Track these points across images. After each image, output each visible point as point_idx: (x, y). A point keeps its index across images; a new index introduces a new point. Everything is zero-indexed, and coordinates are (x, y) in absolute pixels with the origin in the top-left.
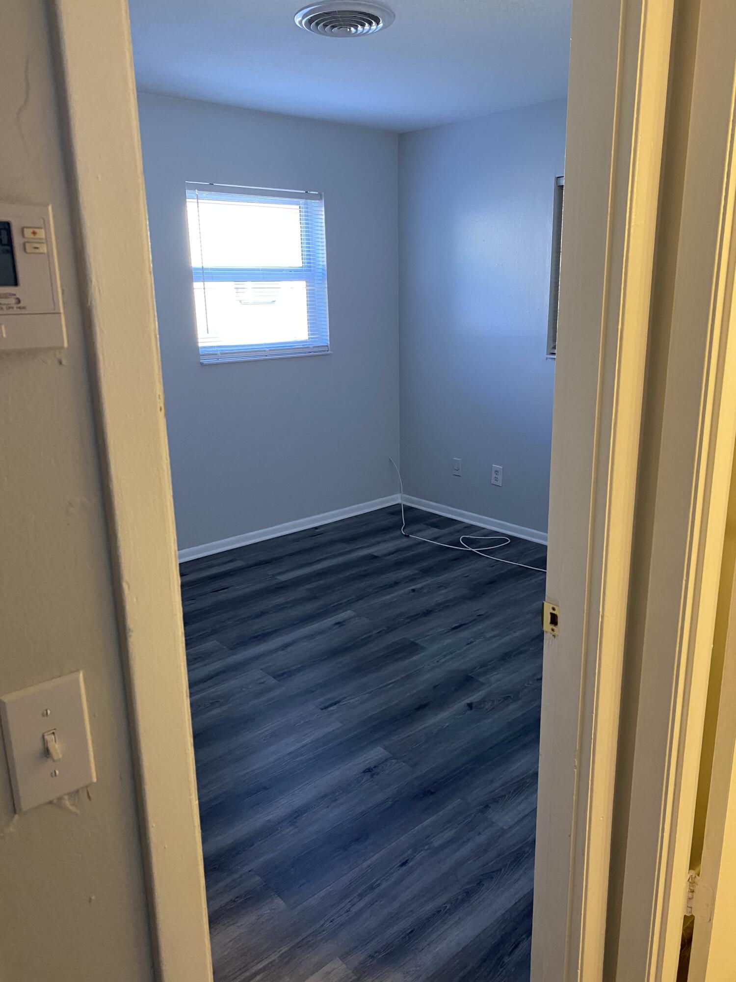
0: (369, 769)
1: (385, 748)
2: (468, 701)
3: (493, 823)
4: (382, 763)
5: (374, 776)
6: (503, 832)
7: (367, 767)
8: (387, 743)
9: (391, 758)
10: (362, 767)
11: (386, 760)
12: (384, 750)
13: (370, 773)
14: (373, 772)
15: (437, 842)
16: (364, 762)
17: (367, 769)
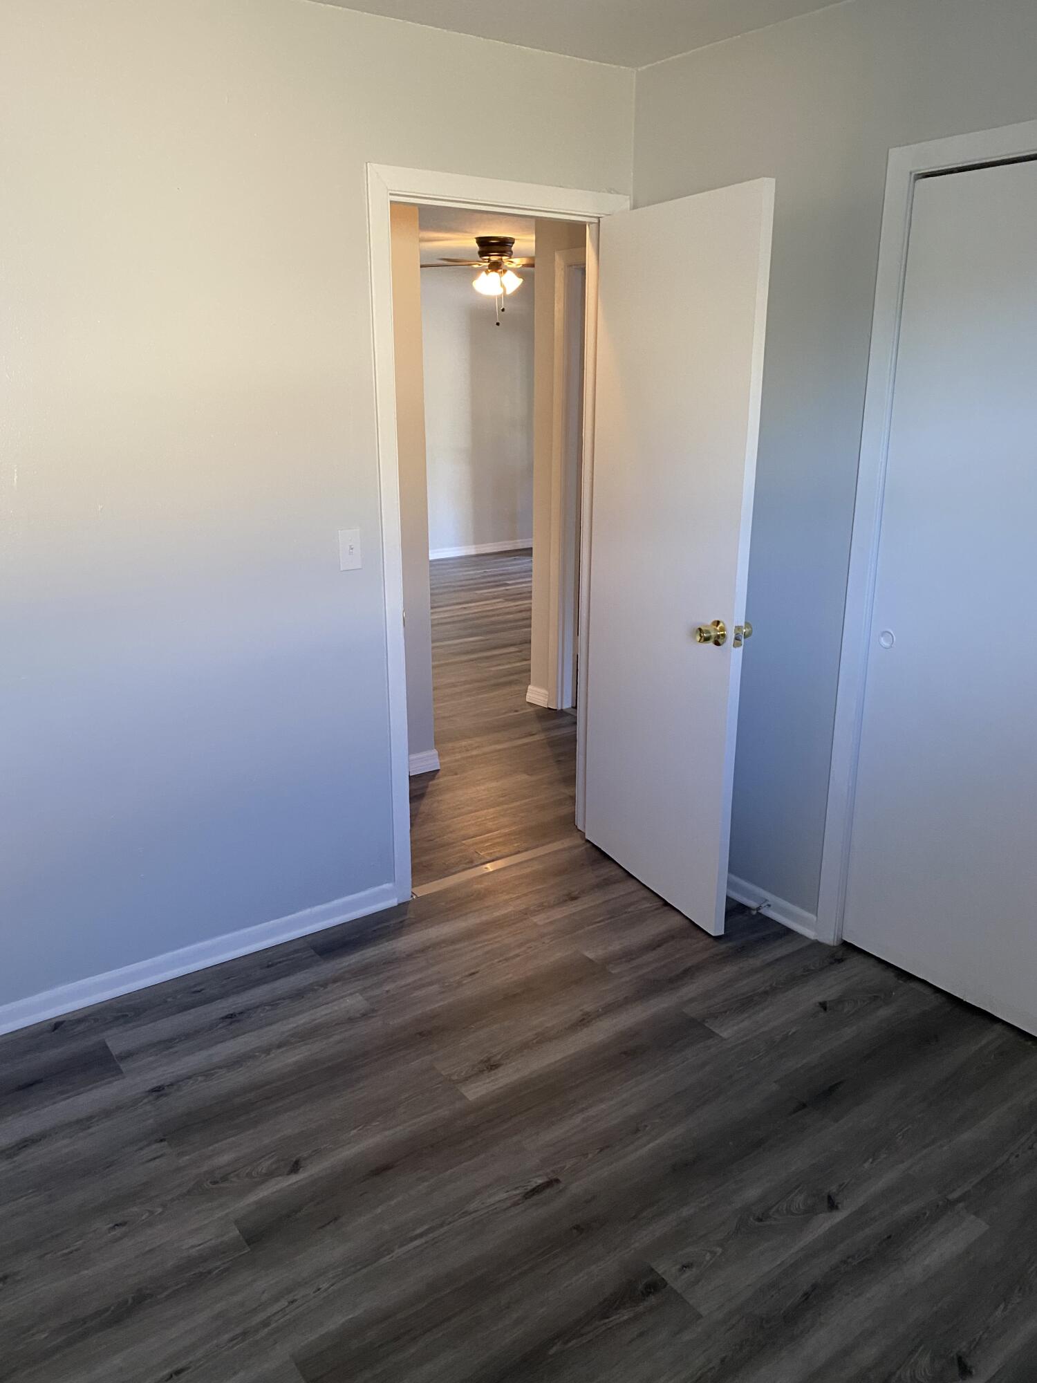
0: (491, 1069)
1: (463, 1097)
2: (294, 1178)
3: (366, 1000)
4: (473, 1076)
5: (486, 1059)
6: (363, 991)
7: (493, 1072)
8: (458, 1105)
9: (458, 1082)
10: (500, 1072)
11: (466, 1079)
12: (466, 1094)
13: (492, 1063)
14: (487, 1064)
15: (435, 988)
16: (497, 1079)
17: (494, 1070)
